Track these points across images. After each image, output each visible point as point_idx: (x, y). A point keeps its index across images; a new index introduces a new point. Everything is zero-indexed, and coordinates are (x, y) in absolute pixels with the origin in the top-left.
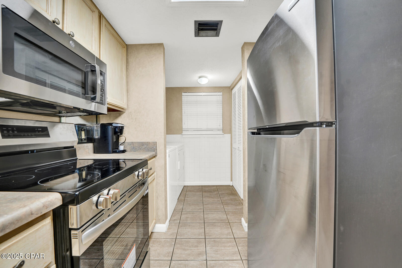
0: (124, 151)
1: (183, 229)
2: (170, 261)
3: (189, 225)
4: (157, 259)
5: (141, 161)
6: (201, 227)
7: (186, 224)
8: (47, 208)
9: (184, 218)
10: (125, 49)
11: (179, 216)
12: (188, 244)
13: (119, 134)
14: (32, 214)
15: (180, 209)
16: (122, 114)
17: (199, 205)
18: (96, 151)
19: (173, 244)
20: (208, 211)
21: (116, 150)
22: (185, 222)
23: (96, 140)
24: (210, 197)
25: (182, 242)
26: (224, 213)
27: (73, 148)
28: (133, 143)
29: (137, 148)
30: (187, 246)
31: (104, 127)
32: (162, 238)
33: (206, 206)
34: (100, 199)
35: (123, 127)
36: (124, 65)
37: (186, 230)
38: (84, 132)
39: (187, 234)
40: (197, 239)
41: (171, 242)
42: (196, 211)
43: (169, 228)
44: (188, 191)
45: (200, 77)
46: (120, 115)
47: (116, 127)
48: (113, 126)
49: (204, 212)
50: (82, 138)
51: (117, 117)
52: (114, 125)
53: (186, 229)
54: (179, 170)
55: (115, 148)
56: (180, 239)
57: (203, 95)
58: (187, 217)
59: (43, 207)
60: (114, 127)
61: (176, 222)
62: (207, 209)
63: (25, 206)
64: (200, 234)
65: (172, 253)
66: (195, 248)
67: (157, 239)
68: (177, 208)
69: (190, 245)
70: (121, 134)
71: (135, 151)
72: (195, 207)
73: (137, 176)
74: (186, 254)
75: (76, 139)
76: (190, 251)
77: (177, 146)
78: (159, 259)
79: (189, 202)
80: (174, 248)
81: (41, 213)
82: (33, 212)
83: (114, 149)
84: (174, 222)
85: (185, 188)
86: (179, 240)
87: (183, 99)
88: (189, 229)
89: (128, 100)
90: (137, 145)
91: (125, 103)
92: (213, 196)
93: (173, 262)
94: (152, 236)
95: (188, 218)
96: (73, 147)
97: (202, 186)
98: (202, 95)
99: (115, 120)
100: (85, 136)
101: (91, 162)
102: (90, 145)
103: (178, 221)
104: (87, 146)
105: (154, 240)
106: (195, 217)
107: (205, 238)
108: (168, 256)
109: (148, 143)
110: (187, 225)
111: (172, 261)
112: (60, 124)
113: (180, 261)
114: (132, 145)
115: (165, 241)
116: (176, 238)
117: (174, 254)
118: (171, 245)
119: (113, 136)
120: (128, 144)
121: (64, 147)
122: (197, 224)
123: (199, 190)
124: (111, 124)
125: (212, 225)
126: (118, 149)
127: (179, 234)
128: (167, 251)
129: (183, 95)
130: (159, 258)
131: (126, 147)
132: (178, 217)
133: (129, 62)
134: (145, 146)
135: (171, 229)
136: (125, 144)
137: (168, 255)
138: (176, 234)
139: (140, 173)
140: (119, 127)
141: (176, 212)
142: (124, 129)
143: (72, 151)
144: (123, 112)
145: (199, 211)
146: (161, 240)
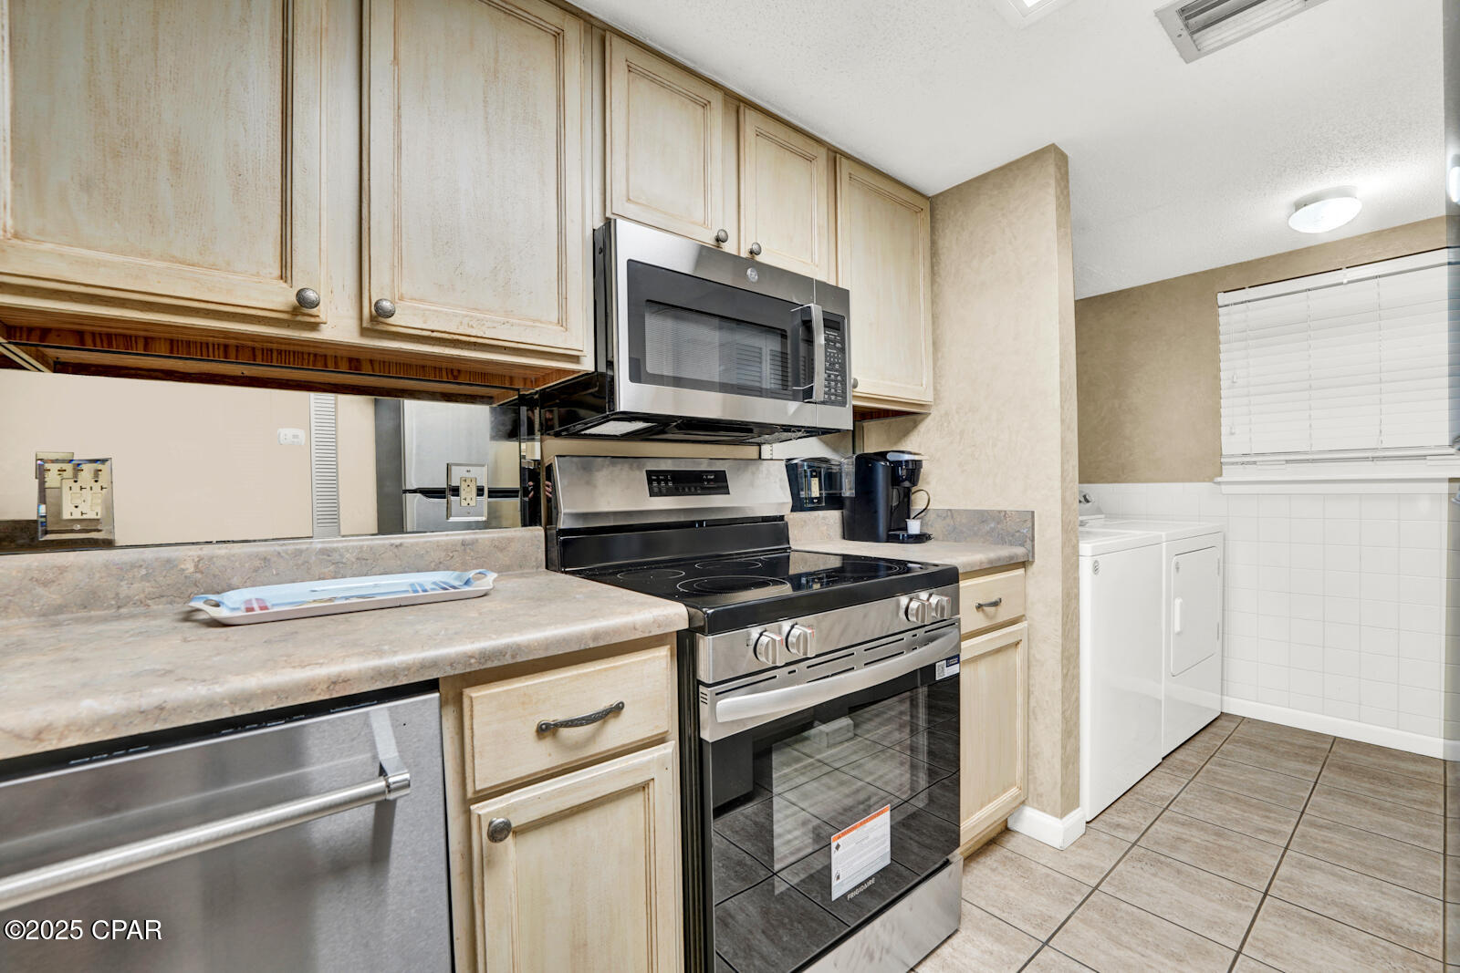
0: (921, 538)
1: (1140, 871)
2: (1041, 944)
3: (1179, 872)
4: (997, 913)
5: (936, 569)
6: (1240, 901)
7: (1162, 858)
8: (659, 627)
9: (1163, 833)
10: (926, 216)
11: (1142, 821)
12: (1141, 932)
13: (907, 484)
14: (635, 629)
15: (1162, 798)
16: (922, 420)
17: (1272, 815)
18: (850, 532)
19: (1073, 900)
20: (1320, 855)
21: (897, 532)
22: (1165, 852)
23: (847, 503)
24: (1366, 802)
25: (1115, 912)
26: (1434, 906)
27: (783, 520)
28: (951, 513)
29: (964, 530)
30: (1134, 935)
31: (866, 465)
32: (1041, 861)
33: (1313, 831)
34: (763, 637)
35: (920, 461)
36: (921, 267)
37: (1156, 880)
38: (817, 479)
39: (1149, 895)
40: (1191, 935)
41: (1070, 890)
42: (1240, 830)
43: (1079, 844)
44: (1238, 742)
45: (1299, 205)
46: (915, 425)
47: (899, 463)
48: (888, 460)
49: (1288, 852)
50: (813, 496)
51: (906, 433)
52: (889, 457)
53: (1155, 875)
54: (1179, 634)
55: (896, 527)
56: (1114, 901)
57: (1349, 282)
58: (1184, 836)
59: (654, 622)
60: (891, 462)
61: (1120, 834)
62: (1316, 848)
63: (628, 613)
64: (1215, 923)
65: (1059, 924)
66: (1166, 961)
67: (1022, 858)
68: (1149, 790)
69: (1150, 939)
70: (914, 483)
71: (959, 541)
72: (1246, 815)
73: (904, 610)
74: (1115, 957)
75: (787, 498)
76: (1136, 956)
77: (1163, 534)
78: (1003, 916)
79: (1219, 786)
80: (1073, 913)
81: (650, 632)
82: (637, 627)
83: (894, 530)
84: (1114, 833)
85: (1227, 724)
86: (1106, 900)
87: (1222, 320)
88: (1172, 885)
89: (937, 376)
90: (964, 521)
91: (924, 386)
92: (1388, 805)
93: (1047, 955)
94: (1008, 842)
95: (1186, 841)
96: (781, 518)
97: (1335, 738)
98: (1342, 284)
99: (903, 441)
100: (820, 490)
101: (836, 563)
102: (834, 517)
103: (1133, 838)
104: (824, 518)
105: (1009, 854)
106: (1225, 851)
107: (1239, 953)
108: (1040, 926)
109: (1003, 513)
110: (1169, 865)
111: (1046, 947)
112: (760, 461)
113: (1077, 965)
114: (949, 521)
115: (1048, 875)
116: (1096, 888)
117: (1066, 931)
118: (1067, 899)
119: (888, 490)
120: (938, 516)
121: (763, 517)
122: (1219, 883)
123: (1308, 751)
124: (883, 455)
125: (1314, 922)
126: (905, 529)
127: (1112, 878)
128: (1041, 909)
129: (1220, 304)
130: (1005, 915)
131: (932, 526)
132: (1135, 819)
133: (940, 252)
134: (992, 525)
135: (1087, 849)
136: (928, 516)
137: (1039, 921)
138: (1103, 876)
139: (914, 605)
140: (907, 462)
141: (1138, 800)
142: (922, 470)
143: (775, 529)
144: (925, 415)
145: (1261, 837)
146: (1033, 865)
